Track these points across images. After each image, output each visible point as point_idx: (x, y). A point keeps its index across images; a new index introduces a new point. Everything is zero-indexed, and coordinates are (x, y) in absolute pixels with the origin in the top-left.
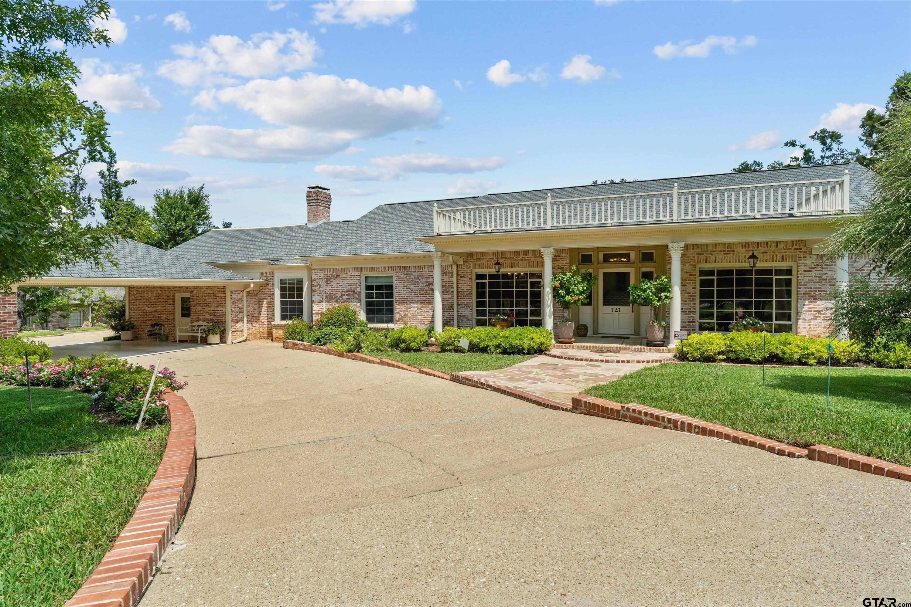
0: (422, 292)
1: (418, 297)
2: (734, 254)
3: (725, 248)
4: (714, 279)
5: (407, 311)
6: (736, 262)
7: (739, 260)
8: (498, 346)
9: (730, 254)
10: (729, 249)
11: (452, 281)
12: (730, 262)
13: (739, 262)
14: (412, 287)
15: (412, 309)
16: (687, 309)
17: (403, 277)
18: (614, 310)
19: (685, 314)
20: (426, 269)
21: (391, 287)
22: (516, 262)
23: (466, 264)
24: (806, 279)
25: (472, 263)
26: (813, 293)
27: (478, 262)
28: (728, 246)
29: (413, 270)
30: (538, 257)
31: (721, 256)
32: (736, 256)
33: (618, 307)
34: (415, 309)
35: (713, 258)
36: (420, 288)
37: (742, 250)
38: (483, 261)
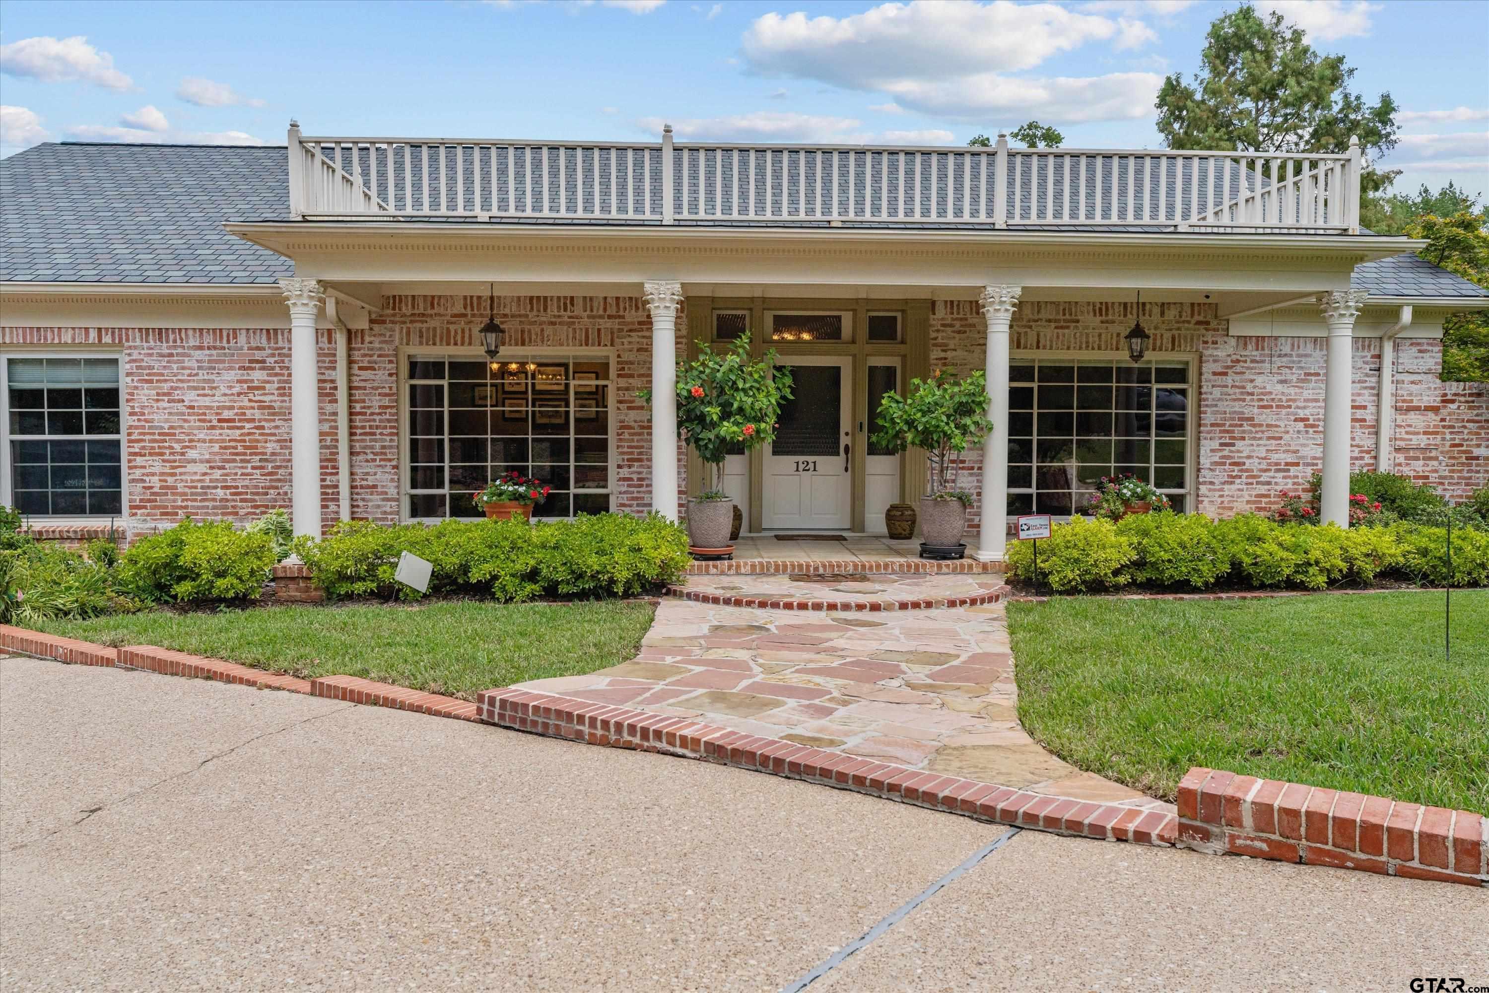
0: (226, 414)
1: (213, 428)
2: (1076, 327)
3: (1058, 313)
4: (1032, 389)
5: (173, 475)
6: (1080, 348)
7: (1087, 342)
8: (532, 576)
9: (1068, 327)
10: (1067, 317)
11: (333, 381)
12: (1068, 348)
13: (1087, 347)
14: (190, 397)
15: (190, 468)
16: (975, 462)
17: (157, 365)
18: (801, 467)
19: (971, 475)
20: (242, 339)
21: (110, 397)
22: (536, 329)
23: (376, 327)
24: (1217, 392)
25: (397, 327)
26: (1228, 423)
27: (419, 325)
28: (1064, 310)
29: (192, 343)
30: (601, 317)
31: (1048, 332)
32: (1081, 334)
33: (811, 459)
34: (203, 468)
35: (1032, 338)
36: (218, 400)
37: (1092, 321)
38: (433, 323)
